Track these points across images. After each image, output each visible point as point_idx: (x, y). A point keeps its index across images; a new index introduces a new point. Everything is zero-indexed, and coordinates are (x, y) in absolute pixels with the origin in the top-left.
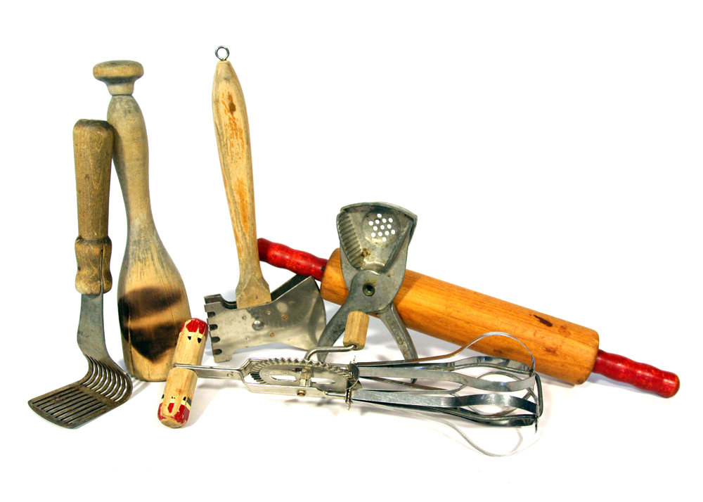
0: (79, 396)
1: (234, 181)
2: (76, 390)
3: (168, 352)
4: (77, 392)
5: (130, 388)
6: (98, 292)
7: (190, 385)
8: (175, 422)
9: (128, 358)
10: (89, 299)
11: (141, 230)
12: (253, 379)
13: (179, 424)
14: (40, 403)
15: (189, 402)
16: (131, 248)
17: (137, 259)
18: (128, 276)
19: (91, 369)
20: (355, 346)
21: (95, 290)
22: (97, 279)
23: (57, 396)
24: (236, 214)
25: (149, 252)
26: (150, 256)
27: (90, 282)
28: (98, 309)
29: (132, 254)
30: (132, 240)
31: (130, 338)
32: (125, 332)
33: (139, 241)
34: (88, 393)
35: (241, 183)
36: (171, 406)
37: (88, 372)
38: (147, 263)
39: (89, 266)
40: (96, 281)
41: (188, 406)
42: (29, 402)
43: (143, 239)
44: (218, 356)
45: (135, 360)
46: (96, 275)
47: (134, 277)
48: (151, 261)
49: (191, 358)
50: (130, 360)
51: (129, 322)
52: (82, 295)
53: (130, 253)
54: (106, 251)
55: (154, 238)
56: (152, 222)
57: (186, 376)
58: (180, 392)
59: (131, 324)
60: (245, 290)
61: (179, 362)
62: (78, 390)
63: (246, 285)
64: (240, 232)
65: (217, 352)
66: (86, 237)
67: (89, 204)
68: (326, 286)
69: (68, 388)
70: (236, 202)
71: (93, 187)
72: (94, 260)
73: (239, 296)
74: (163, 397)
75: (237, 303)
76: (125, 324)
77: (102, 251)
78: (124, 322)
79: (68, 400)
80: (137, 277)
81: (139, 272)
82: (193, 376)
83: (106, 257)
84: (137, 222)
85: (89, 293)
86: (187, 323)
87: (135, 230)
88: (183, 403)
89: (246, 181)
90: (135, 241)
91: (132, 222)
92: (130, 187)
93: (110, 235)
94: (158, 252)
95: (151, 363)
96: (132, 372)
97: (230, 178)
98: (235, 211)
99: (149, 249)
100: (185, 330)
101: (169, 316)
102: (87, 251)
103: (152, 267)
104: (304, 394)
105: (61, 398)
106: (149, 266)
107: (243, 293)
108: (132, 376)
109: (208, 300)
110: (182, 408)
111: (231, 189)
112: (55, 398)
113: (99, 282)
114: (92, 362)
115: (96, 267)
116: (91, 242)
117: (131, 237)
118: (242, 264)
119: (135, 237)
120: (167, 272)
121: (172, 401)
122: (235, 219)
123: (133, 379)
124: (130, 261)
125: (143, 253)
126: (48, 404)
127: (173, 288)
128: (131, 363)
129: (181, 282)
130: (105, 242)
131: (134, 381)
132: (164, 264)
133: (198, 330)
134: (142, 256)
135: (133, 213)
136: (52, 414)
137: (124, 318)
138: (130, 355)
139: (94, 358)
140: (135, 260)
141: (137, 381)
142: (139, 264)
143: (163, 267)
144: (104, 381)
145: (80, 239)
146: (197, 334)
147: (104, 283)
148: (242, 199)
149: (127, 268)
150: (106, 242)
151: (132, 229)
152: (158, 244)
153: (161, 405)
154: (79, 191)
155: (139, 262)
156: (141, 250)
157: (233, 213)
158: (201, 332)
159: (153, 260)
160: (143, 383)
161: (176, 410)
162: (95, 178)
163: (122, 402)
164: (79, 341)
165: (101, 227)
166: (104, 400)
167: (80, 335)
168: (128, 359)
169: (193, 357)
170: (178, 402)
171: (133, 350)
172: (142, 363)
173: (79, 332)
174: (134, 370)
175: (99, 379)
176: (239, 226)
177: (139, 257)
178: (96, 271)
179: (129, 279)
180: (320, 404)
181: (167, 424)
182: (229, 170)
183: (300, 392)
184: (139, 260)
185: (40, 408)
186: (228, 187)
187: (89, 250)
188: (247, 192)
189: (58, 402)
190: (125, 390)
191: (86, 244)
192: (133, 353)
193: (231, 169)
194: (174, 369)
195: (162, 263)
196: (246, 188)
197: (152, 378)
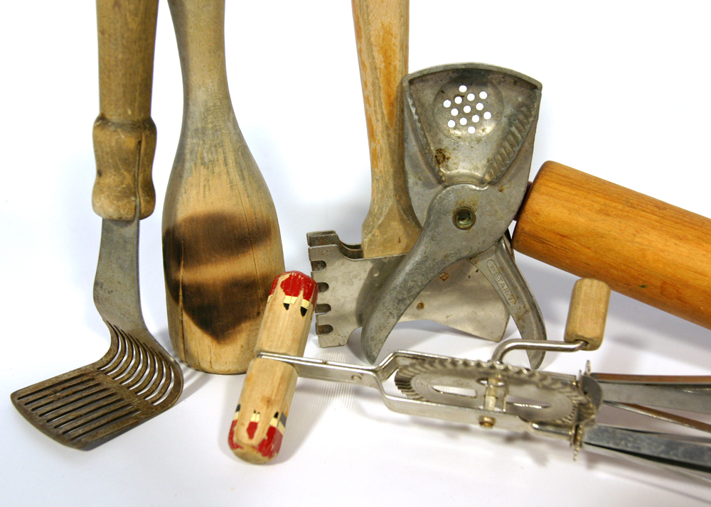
0: (94, 390)
1: (375, 28)
2: (89, 380)
3: (245, 326)
4: (91, 383)
5: (179, 383)
6: (130, 216)
7: (287, 390)
8: (259, 455)
9: (176, 329)
10: (115, 228)
11: (208, 110)
12: (397, 387)
13: (266, 458)
14: (31, 398)
15: (283, 420)
16: (189, 141)
17: (199, 161)
18: (183, 190)
19: (114, 344)
20: (586, 343)
21: (126, 213)
22: (129, 192)
23: (59, 388)
24: (374, 91)
25: (220, 150)
26: (221, 157)
27: (119, 199)
28: (129, 247)
29: (191, 153)
30: (191, 127)
31: (181, 298)
32: (173, 287)
33: (204, 130)
34: (109, 386)
35: (387, 32)
36: (252, 428)
37: (110, 350)
38: (217, 170)
39: (117, 169)
40: (128, 197)
41: (281, 428)
42: (13, 396)
43: (210, 126)
44: (325, 337)
45: (188, 335)
46: (128, 186)
47: (193, 192)
48: (222, 167)
49: (288, 342)
50: (180, 335)
51: (182, 270)
52: (104, 220)
53: (187, 151)
54: (147, 143)
55: (230, 125)
56: (227, 97)
57: (279, 374)
58: (269, 402)
59: (184, 275)
60: (380, 226)
61: (267, 349)
62: (93, 379)
63: (382, 218)
64: (380, 123)
65: (324, 330)
66: (113, 117)
67: (120, 56)
68: (527, 228)
69: (76, 374)
70: (376, 69)
71: (127, 24)
72: (126, 159)
73: (370, 236)
74: (238, 409)
75: (365, 249)
76: (173, 275)
77: (140, 143)
78: (173, 270)
79: (77, 396)
80: (198, 193)
81: (202, 184)
82: (291, 375)
83: (146, 154)
84: (200, 95)
85: (115, 217)
86: (282, 279)
87: (197, 110)
88: (274, 422)
89: (396, 30)
90: (197, 130)
91: (192, 96)
92: (191, 30)
93: (155, 115)
94: (236, 151)
95: (215, 343)
96: (183, 355)
97: (368, 23)
98: (374, 84)
99: (221, 144)
100: (279, 290)
101: (248, 264)
102: (113, 143)
103: (224, 177)
104: (491, 424)
105: (65, 393)
106: (219, 175)
107: (376, 232)
108: (182, 361)
109: (313, 240)
110: (272, 431)
111: (370, 44)
112: (56, 392)
113: (133, 198)
114: (116, 333)
115: (129, 172)
116: (121, 126)
117: (189, 122)
118: (377, 180)
119: (196, 123)
120: (249, 187)
121: (255, 418)
122: (371, 98)
123: (183, 366)
124: (187, 165)
125: (210, 151)
126: (43, 402)
127: (259, 216)
128: (181, 340)
129: (271, 206)
130: (145, 128)
131: (185, 370)
132: (245, 173)
133: (302, 293)
134: (207, 157)
135: (195, 79)
136: (49, 421)
137: (173, 263)
138: (180, 326)
139: (121, 328)
140: (195, 164)
141: (190, 371)
142: (203, 171)
143: (243, 178)
144: (135, 367)
145: (102, 120)
146: (298, 301)
147: (141, 199)
148: (388, 62)
149: (181, 177)
150: (147, 128)
151: (192, 108)
152: (235, 138)
153: (234, 423)
154: (102, 32)
155: (202, 167)
156: (207, 146)
157: (370, 87)
158: (307, 297)
159: (226, 164)
160: (200, 374)
161: (260, 434)
162: (132, 7)
163: (165, 406)
164: (97, 299)
165: (138, 98)
166: (136, 401)
167: (98, 289)
168: (177, 333)
169: (293, 340)
170: (264, 420)
171: (186, 318)
172: (200, 341)
173: (96, 284)
174: (186, 351)
175: (128, 363)
176: (379, 111)
177: (202, 158)
178: (128, 179)
179: (184, 196)
180: (510, 439)
181: (244, 458)
182: (367, 7)
183: (486, 419)
184: (203, 164)
185: (30, 408)
186: (363, 40)
187: (117, 142)
188: (398, 50)
189: (59, 399)
190: (172, 385)
191: (112, 128)
192: (184, 323)
193: (371, 6)
194: (258, 360)
195: (241, 171)
196: (396, 42)
197: (216, 367)
